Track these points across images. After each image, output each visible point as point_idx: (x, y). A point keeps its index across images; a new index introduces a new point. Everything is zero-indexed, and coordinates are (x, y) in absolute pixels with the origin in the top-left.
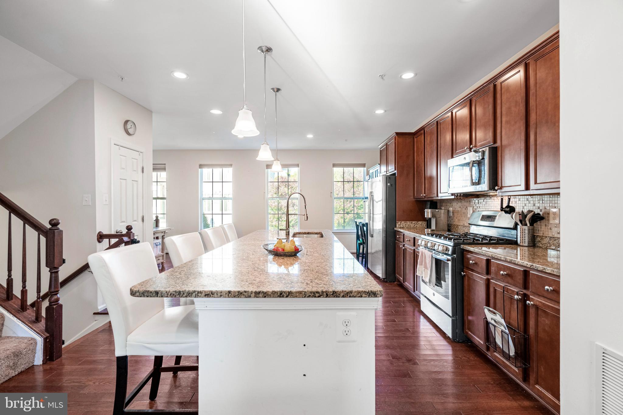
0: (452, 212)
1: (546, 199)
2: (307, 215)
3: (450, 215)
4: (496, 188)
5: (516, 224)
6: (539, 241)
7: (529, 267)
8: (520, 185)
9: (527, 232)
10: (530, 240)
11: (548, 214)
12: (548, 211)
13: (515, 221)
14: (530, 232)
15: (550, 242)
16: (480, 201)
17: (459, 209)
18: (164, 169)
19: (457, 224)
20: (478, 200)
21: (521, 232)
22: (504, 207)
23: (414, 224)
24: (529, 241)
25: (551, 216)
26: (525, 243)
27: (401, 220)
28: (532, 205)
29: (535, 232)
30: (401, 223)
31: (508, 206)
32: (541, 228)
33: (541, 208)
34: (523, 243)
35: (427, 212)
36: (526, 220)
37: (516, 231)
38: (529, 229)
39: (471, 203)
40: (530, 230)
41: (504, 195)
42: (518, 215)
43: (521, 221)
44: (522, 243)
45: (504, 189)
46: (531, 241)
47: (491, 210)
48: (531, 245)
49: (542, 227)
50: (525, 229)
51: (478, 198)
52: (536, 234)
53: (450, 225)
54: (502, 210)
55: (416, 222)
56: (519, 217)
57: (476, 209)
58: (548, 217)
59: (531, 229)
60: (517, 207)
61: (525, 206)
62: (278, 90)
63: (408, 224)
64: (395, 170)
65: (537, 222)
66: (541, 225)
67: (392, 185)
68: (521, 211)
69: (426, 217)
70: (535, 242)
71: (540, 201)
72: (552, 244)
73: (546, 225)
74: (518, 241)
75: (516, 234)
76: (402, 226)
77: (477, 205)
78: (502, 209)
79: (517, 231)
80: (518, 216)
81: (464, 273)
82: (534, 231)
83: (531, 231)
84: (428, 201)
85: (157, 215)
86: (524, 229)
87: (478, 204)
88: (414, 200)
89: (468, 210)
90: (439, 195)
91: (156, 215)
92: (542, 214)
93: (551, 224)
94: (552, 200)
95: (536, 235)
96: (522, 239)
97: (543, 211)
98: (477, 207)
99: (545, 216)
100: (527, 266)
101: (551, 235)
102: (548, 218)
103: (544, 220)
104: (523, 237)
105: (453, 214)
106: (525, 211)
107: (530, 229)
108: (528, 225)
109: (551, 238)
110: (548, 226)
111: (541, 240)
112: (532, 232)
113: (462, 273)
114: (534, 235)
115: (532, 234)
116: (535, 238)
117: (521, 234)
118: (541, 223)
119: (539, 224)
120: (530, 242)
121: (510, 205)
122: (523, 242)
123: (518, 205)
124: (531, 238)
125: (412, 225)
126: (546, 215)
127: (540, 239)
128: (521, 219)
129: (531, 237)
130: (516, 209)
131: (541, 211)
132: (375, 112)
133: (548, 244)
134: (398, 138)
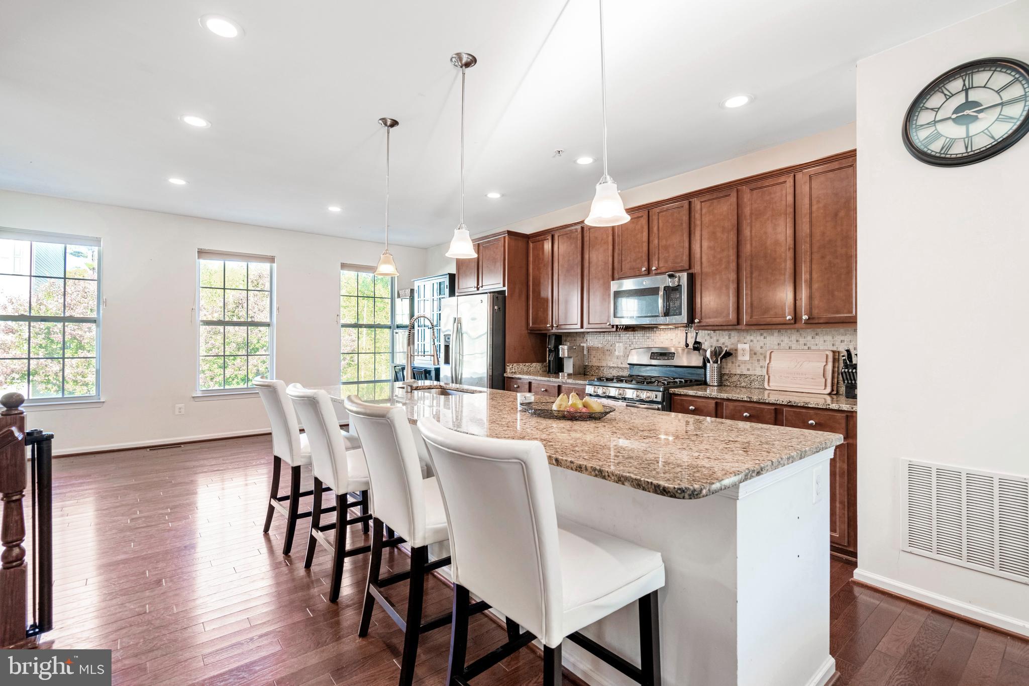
1: (733, 334)
4: (696, 321)
5: (705, 362)
6: (727, 380)
7: (786, 404)
11: (736, 350)
12: (736, 346)
14: (719, 370)
21: (711, 371)
22: (690, 343)
23: (527, 367)
24: (718, 380)
25: (740, 353)
26: (714, 382)
27: (512, 363)
28: (715, 340)
30: (512, 366)
31: (696, 342)
32: (730, 365)
33: (726, 344)
39: (623, 338)
44: (711, 382)
48: (719, 384)
52: (724, 371)
53: (585, 367)
55: (529, 364)
58: (736, 353)
62: (394, 123)
64: (504, 286)
65: (726, 358)
66: (730, 363)
67: (499, 308)
69: (561, 356)
70: (721, 380)
71: (726, 337)
72: (742, 381)
73: (733, 363)
74: (708, 381)
75: (703, 373)
79: (705, 369)
82: (723, 368)
87: (635, 339)
88: (527, 332)
90: (587, 326)
92: (729, 351)
93: (740, 360)
96: (711, 378)
97: (730, 347)
99: (732, 352)
100: (783, 403)
101: (738, 372)
103: (731, 357)
104: (713, 376)
109: (741, 375)
110: (737, 363)
111: (729, 379)
114: (723, 373)
115: (720, 373)
116: (723, 376)
117: (710, 373)
119: (724, 361)
121: (697, 340)
124: (720, 377)
125: (525, 369)
126: (734, 351)
127: (729, 376)
132: (486, 195)
133: (738, 382)
134: (509, 239)
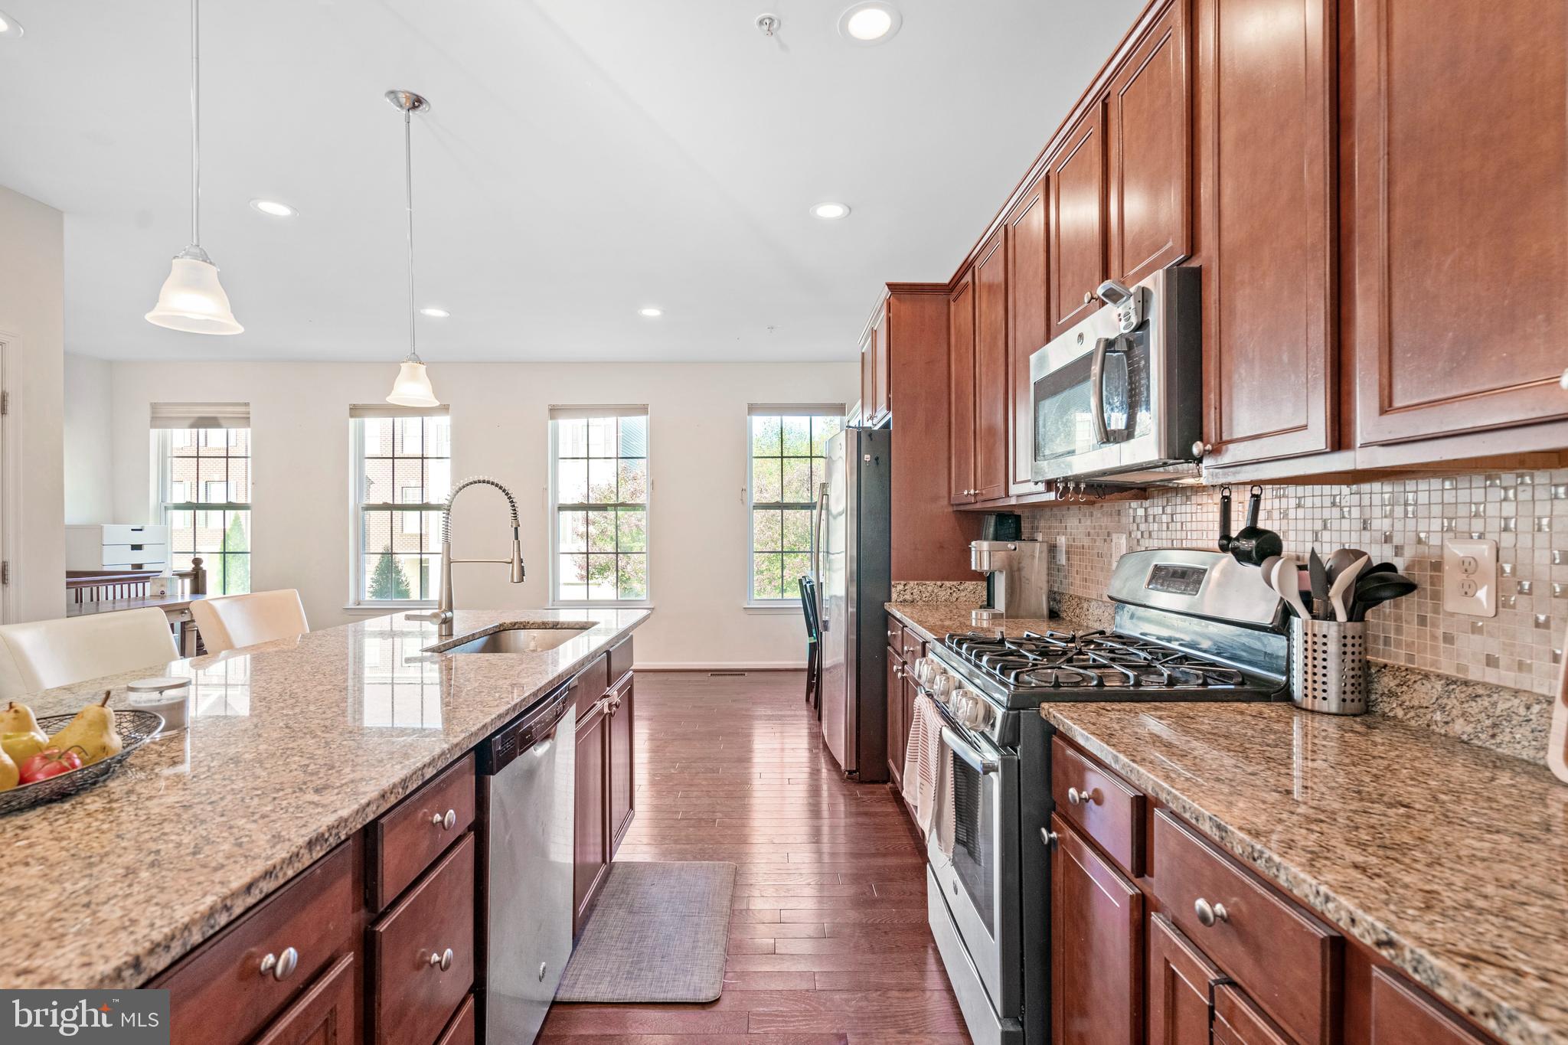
0: (1064, 549)
1: (1423, 498)
2: (521, 561)
3: (1058, 563)
4: (1197, 448)
5: (1286, 613)
6: (1392, 694)
8: (1305, 427)
9: (1333, 648)
10: (1349, 688)
11: (1437, 566)
12: (1436, 552)
13: (1282, 599)
14: (1349, 649)
15: (1445, 701)
16: (1150, 511)
17: (1086, 542)
18: (245, 420)
19: (1080, 594)
20: (1146, 509)
21: (1306, 650)
22: (1234, 534)
23: (949, 591)
24: (1344, 693)
25: (1451, 579)
26: (1324, 699)
27: (906, 577)
28: (1357, 525)
29: (1370, 645)
30: (905, 585)
31: (1251, 532)
32: (1399, 630)
33: (1397, 540)
34: (1315, 697)
35: (976, 551)
36: (1330, 594)
37: (1285, 638)
38: (1345, 637)
39: (1124, 520)
40: (1349, 641)
41: (1231, 479)
42: (1295, 569)
43: (1306, 598)
44: (1310, 696)
45: (1233, 453)
46: (1353, 693)
47: (1189, 546)
48: (1354, 707)
49: (1404, 624)
50: (1325, 636)
51: (1146, 499)
52: (1377, 655)
53: (1058, 598)
54: (1224, 549)
55: (955, 583)
56: (1300, 578)
57: (1138, 541)
58: (1436, 581)
59: (1353, 637)
60: (1292, 535)
61: (1325, 528)
62: (417, 102)
63: (930, 589)
64: (889, 409)
65: (1378, 601)
66: (1398, 618)
67: (880, 461)
68: (1310, 550)
69: (973, 568)
70: (1369, 692)
71: (1396, 508)
72: (1455, 712)
73: (1422, 621)
74: (1295, 688)
75: (1284, 655)
76: (908, 597)
77: (1143, 527)
78: (1226, 543)
79: (1288, 640)
80: (1294, 573)
81: (1050, 832)
82: (1365, 642)
83: (1353, 645)
84: (989, 512)
85: (197, 556)
86: (1320, 635)
87: (1146, 521)
88: (950, 509)
89: (1113, 544)
90: (1014, 490)
91: (192, 557)
92: (1407, 569)
93: (1452, 614)
94: (1453, 500)
95: (1376, 665)
96: (1310, 680)
97: (1409, 553)
98: (1142, 533)
99: (1418, 576)
102: (1432, 584)
103: (1413, 598)
104: (1316, 670)
105: (1068, 559)
106: (1327, 554)
107: (1349, 634)
108: (1341, 616)
109: (1455, 682)
110: (1434, 625)
111: (1399, 690)
112: (1356, 649)
113: (1044, 831)
114: (1368, 662)
115: (1356, 657)
116: (1370, 675)
117: (1306, 657)
118: (1397, 606)
119: (1388, 610)
120: (1349, 697)
121: (1261, 525)
122: (1316, 693)
123: (1292, 523)
124: (1353, 677)
126: (1426, 570)
127: (1397, 681)
128: (1308, 587)
129: (1352, 673)
130: (1285, 544)
131: (1398, 551)
133: (1438, 713)
134: (898, 304)
